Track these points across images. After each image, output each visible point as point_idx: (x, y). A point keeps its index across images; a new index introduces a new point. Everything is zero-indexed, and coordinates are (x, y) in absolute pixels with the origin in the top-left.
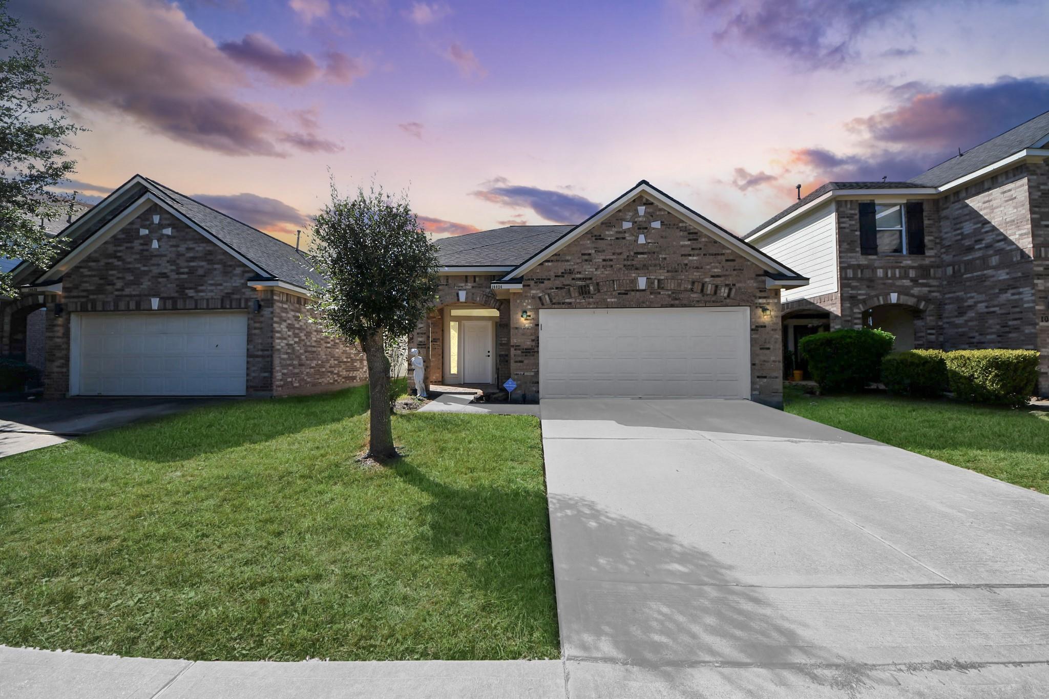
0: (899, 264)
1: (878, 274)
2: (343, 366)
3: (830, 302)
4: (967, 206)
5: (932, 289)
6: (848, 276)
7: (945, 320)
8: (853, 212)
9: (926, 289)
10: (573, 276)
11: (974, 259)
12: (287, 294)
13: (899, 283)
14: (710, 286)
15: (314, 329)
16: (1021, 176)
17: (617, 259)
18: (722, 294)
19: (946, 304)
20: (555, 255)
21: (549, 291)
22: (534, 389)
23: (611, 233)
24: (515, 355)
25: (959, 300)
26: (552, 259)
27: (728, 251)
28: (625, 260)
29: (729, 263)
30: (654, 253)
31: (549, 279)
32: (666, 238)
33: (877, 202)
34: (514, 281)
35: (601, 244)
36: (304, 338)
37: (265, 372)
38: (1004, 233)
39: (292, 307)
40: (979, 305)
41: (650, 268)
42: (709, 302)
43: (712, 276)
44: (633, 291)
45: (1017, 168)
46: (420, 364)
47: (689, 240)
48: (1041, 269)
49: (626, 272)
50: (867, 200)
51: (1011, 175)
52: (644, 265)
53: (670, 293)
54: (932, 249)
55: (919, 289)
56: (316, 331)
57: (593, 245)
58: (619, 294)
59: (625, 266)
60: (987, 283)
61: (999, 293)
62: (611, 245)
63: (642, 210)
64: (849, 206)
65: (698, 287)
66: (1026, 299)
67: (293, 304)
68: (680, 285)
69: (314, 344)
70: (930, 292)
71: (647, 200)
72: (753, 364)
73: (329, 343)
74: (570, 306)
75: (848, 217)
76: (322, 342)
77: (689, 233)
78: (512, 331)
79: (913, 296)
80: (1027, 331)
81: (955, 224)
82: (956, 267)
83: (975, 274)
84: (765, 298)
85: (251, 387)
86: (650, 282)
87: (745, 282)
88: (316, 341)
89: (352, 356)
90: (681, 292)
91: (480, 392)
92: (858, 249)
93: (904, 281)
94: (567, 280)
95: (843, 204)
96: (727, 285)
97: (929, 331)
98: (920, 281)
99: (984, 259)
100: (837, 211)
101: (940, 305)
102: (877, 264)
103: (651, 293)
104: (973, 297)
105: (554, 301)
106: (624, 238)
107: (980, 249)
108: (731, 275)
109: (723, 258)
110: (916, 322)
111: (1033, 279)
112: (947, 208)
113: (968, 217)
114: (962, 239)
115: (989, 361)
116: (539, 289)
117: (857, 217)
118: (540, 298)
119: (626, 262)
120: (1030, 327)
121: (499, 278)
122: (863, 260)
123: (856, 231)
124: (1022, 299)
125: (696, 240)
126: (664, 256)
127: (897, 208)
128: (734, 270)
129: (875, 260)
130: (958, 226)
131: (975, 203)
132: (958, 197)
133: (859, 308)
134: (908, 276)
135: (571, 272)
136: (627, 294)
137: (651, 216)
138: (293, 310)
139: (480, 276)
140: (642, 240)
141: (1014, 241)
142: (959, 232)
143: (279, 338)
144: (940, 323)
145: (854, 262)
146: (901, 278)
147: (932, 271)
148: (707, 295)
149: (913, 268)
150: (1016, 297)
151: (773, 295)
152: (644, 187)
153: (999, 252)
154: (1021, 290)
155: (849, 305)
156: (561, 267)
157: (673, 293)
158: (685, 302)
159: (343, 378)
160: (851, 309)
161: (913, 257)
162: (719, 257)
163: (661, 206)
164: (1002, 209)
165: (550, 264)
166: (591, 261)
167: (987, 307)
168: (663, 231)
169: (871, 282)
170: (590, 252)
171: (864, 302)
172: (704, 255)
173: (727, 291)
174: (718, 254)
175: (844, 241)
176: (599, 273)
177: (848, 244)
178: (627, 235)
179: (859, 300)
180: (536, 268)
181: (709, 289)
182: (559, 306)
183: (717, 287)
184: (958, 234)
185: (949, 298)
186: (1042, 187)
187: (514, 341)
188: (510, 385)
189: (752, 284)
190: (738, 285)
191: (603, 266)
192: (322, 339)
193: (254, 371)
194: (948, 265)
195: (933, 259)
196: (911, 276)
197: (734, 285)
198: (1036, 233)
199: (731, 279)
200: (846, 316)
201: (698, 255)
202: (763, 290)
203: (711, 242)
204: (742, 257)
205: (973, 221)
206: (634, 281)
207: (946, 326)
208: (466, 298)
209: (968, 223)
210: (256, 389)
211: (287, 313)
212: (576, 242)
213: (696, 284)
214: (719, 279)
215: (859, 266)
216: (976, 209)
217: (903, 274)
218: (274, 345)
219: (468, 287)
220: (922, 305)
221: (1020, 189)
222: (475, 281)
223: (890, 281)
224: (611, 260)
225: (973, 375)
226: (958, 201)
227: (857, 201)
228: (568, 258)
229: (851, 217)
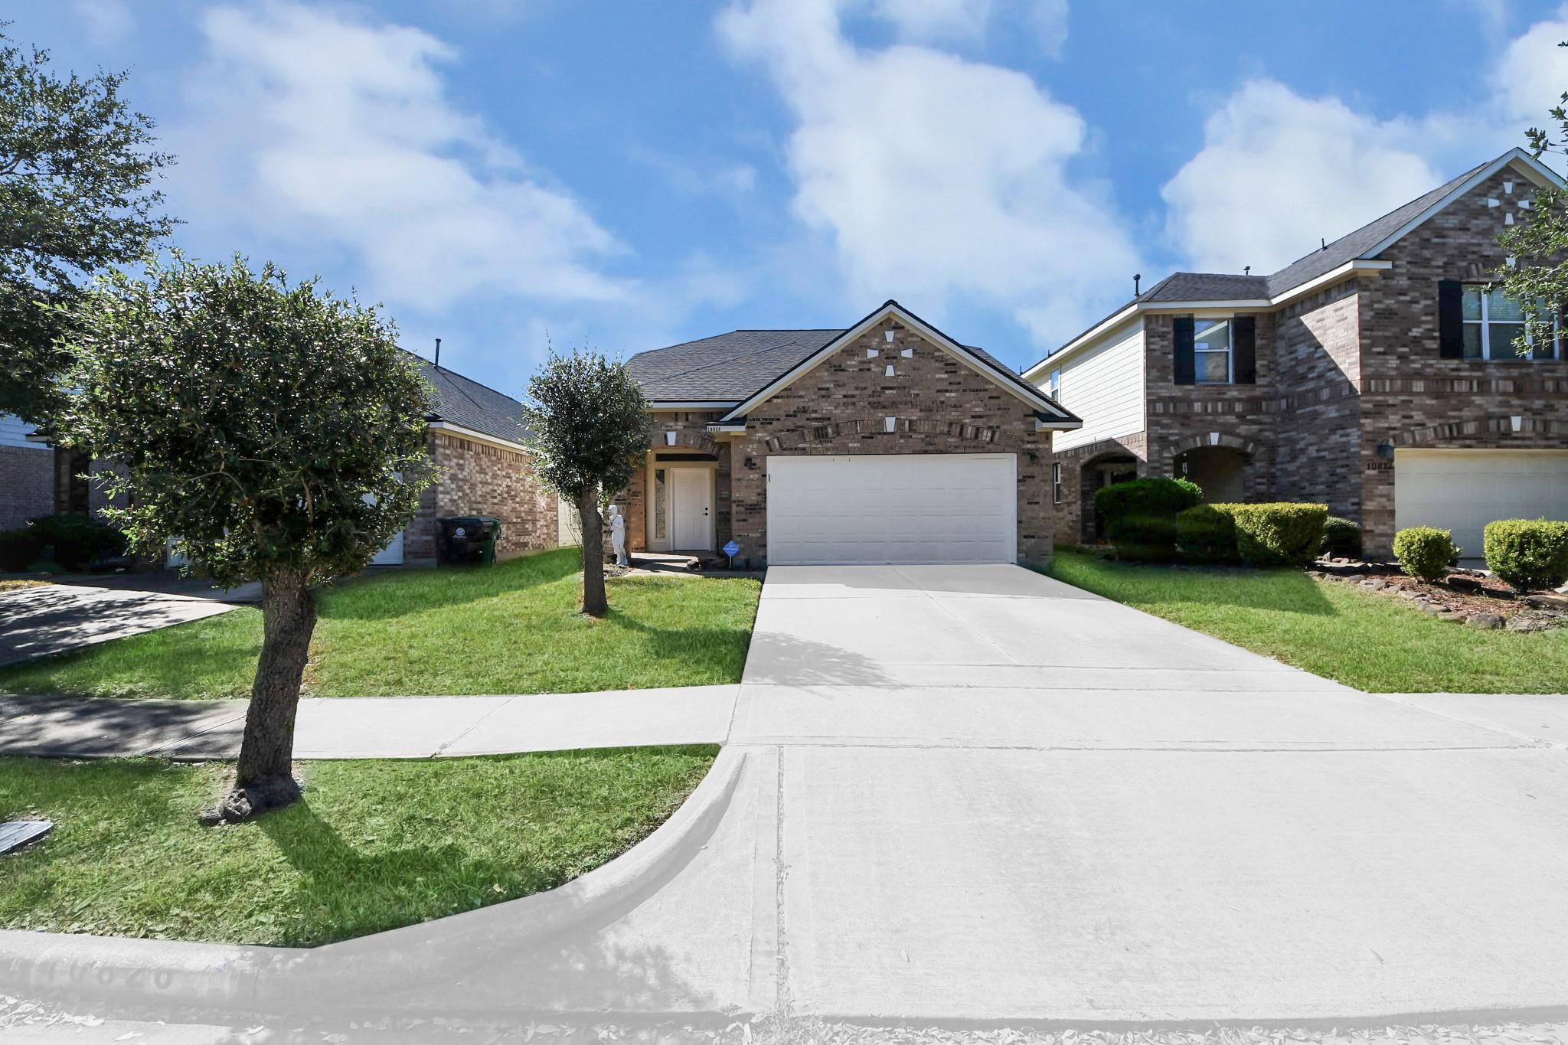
0: (1222, 396)
1: (1196, 408)
2: (513, 529)
3: (1137, 444)
4: (1302, 323)
5: (1264, 427)
6: (1158, 411)
7: (1279, 466)
8: (1165, 329)
9: (1255, 428)
10: (808, 416)
11: (1307, 391)
12: (449, 437)
13: (1221, 419)
14: (970, 428)
15: (479, 479)
16: (1352, 292)
17: (861, 395)
18: (984, 438)
19: (1279, 447)
20: (786, 389)
21: (779, 434)
22: (761, 553)
23: (854, 363)
24: (737, 513)
25: (1291, 441)
26: (782, 394)
27: (991, 387)
28: (870, 396)
29: (993, 401)
30: (905, 388)
31: (779, 420)
32: (918, 369)
33: (1196, 316)
34: (735, 421)
35: (841, 376)
36: (468, 491)
37: (427, 535)
38: (1335, 360)
39: (455, 453)
40: (1311, 448)
41: (900, 406)
42: (969, 447)
43: (973, 417)
44: (880, 434)
45: (1349, 281)
46: (619, 524)
47: (947, 372)
48: (1370, 406)
49: (872, 411)
50: (1184, 314)
51: (1343, 289)
52: (893, 403)
53: (923, 436)
54: (1265, 376)
55: (1246, 427)
56: (481, 482)
57: (832, 378)
58: (863, 437)
59: (870, 403)
60: (1318, 421)
61: (1329, 434)
62: (854, 378)
63: (890, 336)
64: (1161, 322)
65: (956, 430)
66: (1353, 441)
67: (455, 449)
68: (934, 427)
69: (479, 499)
70: (1261, 431)
71: (897, 323)
72: (1019, 522)
73: (495, 498)
74: (804, 452)
75: (1159, 337)
76: (488, 497)
77: (946, 365)
78: (734, 483)
79: (1238, 436)
80: (1353, 481)
81: (1291, 346)
82: (1290, 400)
83: (1307, 409)
84: (1034, 442)
85: (410, 553)
86: (899, 423)
87: (1011, 424)
88: (481, 496)
89: (523, 514)
90: (936, 436)
91: (695, 559)
92: (1171, 377)
93: (1228, 417)
94: (800, 421)
95: (1154, 319)
96: (990, 428)
97: (1259, 480)
98: (1248, 417)
99: (1316, 391)
100: (1146, 328)
101: (1273, 447)
102: (1194, 396)
103: (901, 437)
104: (1305, 438)
105: (785, 446)
106: (869, 370)
107: (1313, 379)
108: (994, 415)
109: (987, 395)
110: (1246, 468)
111: (1360, 418)
112: (1283, 324)
113: (1302, 338)
114: (1296, 366)
115: (1268, 516)
116: (766, 431)
117: (1171, 336)
118: (767, 442)
119: (871, 399)
120: (1356, 476)
121: (716, 416)
122: (1176, 391)
123: (1169, 353)
124: (1349, 442)
125: (955, 372)
126: (916, 392)
127: (1225, 324)
128: (999, 409)
129: (1192, 390)
130: (1294, 348)
131: (1309, 320)
132: (1294, 312)
133: (1170, 452)
134: (1234, 410)
135: (804, 411)
136: (872, 438)
137: (902, 343)
138: (455, 457)
139: (694, 413)
140: (890, 371)
141: (1343, 370)
142: (1293, 356)
143: (442, 492)
144: (1273, 470)
145: (1164, 393)
146: (1224, 413)
147: (1264, 404)
148: (967, 439)
149: (1239, 400)
150: (1344, 439)
151: (1044, 439)
152: (891, 307)
153: (1330, 383)
154: (1349, 431)
155: (1157, 448)
156: (794, 405)
157: (927, 437)
158: (941, 448)
159: (513, 544)
160: (1160, 452)
161: (1240, 387)
162: (981, 394)
163: (913, 331)
164: (1334, 330)
165: (779, 400)
166: (829, 397)
167: (1318, 451)
168: (915, 361)
169: (1185, 419)
170: (828, 386)
171: (1176, 444)
172: (964, 390)
173: (989, 434)
174: (980, 390)
175: (1153, 368)
176: (838, 412)
177: (1158, 371)
178: (872, 366)
179: (1171, 442)
180: (762, 406)
181: (969, 432)
182: (790, 452)
183: (978, 429)
184: (1292, 360)
185: (1284, 439)
186: (1376, 306)
187: (735, 495)
188: (731, 549)
189: (1018, 426)
190: (1002, 428)
191: (844, 404)
192: (488, 493)
193: (413, 534)
194: (1283, 398)
195: (1266, 390)
196: (1237, 410)
197: (998, 427)
198: (1365, 362)
199: (995, 420)
200: (1154, 461)
201: (956, 391)
202: (1032, 433)
203: (971, 375)
204: (1007, 393)
205: (1307, 343)
206: (881, 422)
207: (1279, 473)
208: (677, 441)
209: (1302, 345)
210: (415, 555)
211: (450, 460)
212: (811, 374)
213: (954, 426)
214: (981, 419)
215: (1172, 399)
216: (1310, 328)
217: (1227, 407)
218: (437, 500)
219: (678, 427)
220: (1250, 448)
221: (1349, 307)
222: (687, 420)
223: (1210, 418)
224: (853, 396)
225: (1255, 532)
226: (1294, 317)
227: (1172, 315)
228: (802, 393)
229: (1162, 336)
